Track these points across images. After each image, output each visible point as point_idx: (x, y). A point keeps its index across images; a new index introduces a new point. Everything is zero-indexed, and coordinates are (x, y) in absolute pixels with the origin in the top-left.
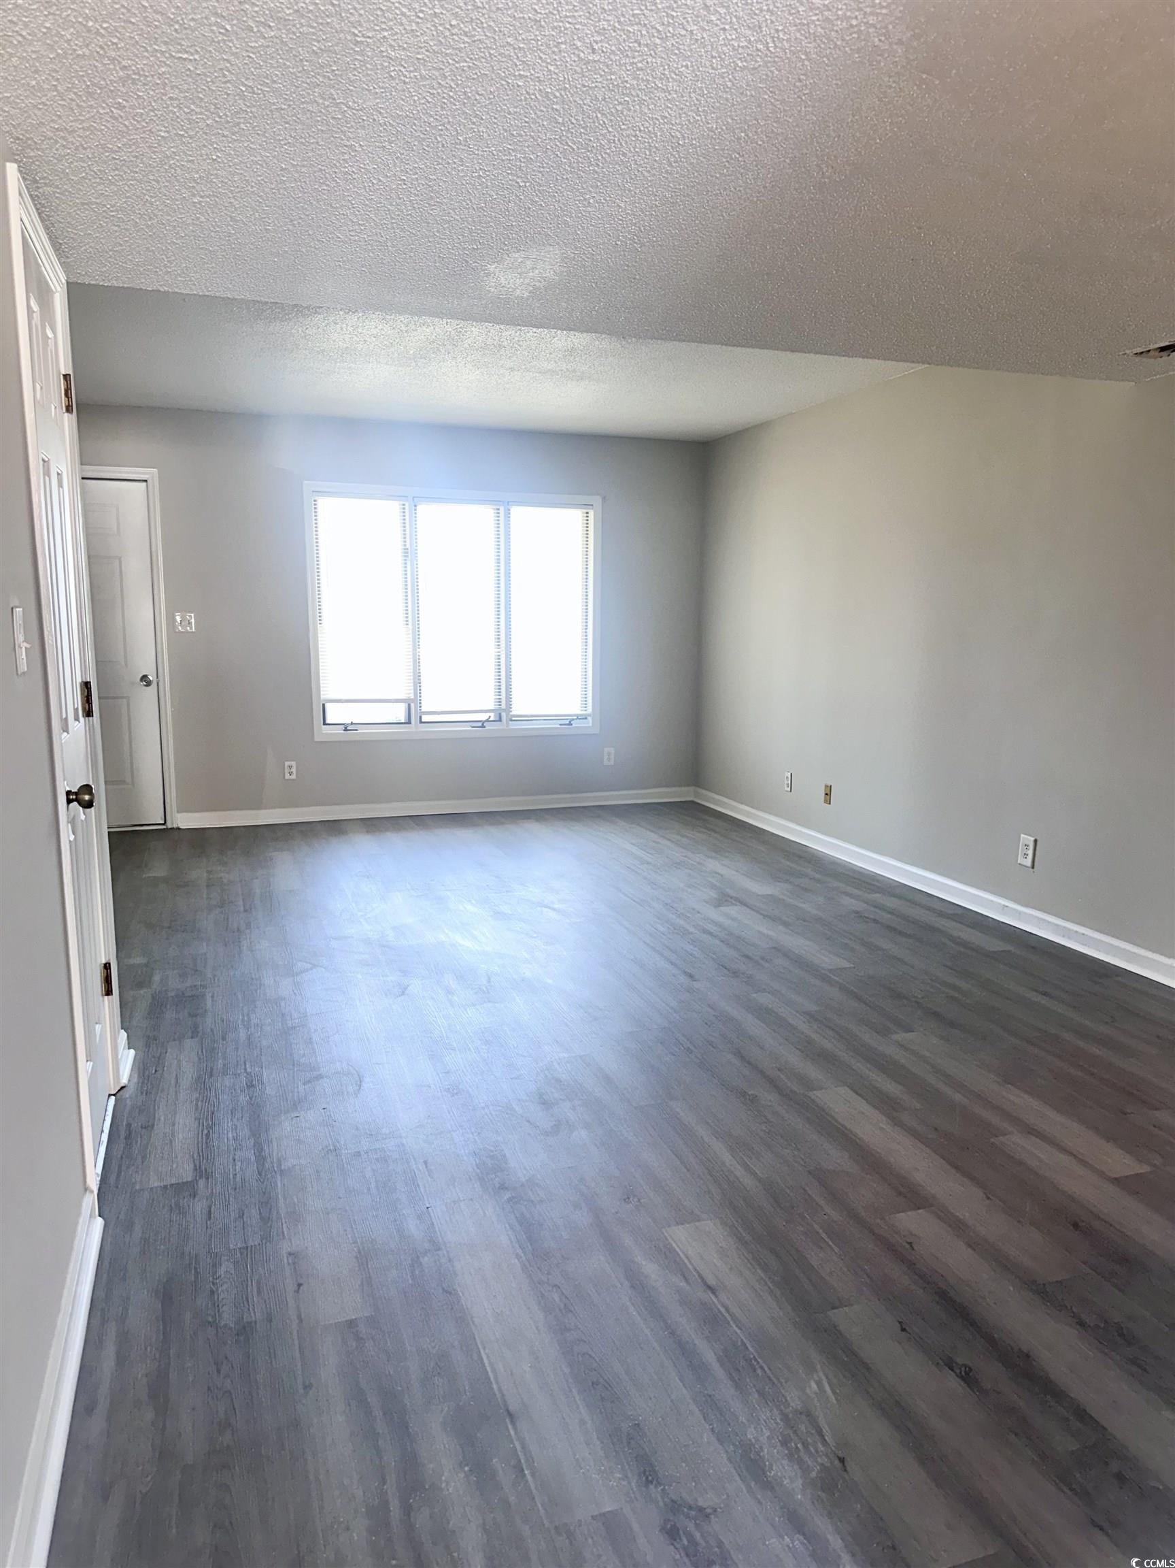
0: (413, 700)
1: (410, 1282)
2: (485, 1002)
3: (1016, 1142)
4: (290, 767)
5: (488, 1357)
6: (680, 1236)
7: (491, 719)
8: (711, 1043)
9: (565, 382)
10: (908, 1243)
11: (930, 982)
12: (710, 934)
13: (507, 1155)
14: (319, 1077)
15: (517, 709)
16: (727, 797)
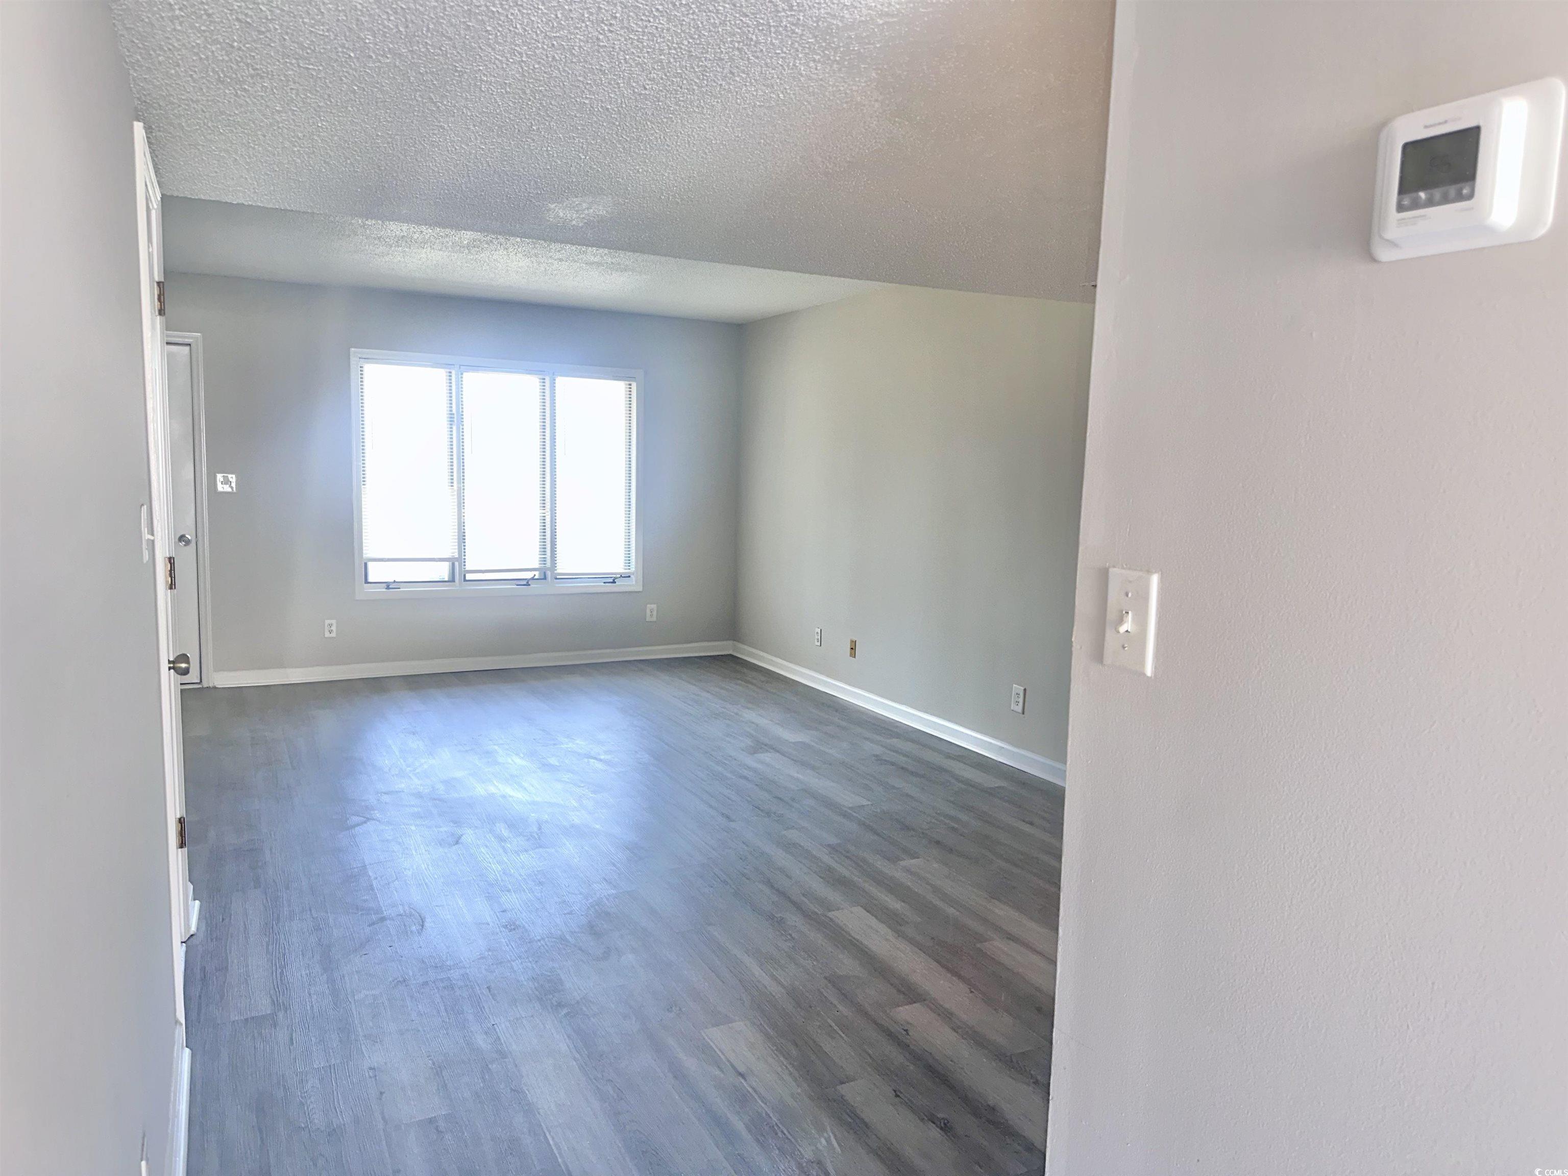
0: (457, 559)
1: (482, 1085)
2: (537, 847)
3: (998, 947)
4: (330, 625)
5: (553, 1139)
6: (716, 1036)
7: (536, 577)
8: (744, 875)
9: (610, 272)
10: (905, 1030)
11: (935, 814)
12: (745, 778)
13: (563, 978)
14: (383, 919)
15: (563, 567)
16: (760, 650)
